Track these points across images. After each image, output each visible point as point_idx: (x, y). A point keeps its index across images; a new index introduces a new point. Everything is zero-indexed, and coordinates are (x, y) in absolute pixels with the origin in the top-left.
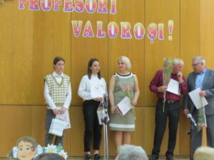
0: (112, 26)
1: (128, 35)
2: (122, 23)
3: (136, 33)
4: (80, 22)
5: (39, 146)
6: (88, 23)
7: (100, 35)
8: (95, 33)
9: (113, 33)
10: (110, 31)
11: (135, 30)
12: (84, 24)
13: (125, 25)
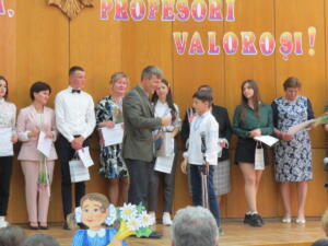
0: (229, 37)
1: (252, 50)
2: (243, 34)
3: (263, 46)
4: (185, 34)
5: (112, 206)
6: (196, 35)
7: (212, 51)
8: (206, 49)
9: (230, 47)
10: (227, 45)
11: (261, 43)
12: (190, 37)
13: (247, 36)
